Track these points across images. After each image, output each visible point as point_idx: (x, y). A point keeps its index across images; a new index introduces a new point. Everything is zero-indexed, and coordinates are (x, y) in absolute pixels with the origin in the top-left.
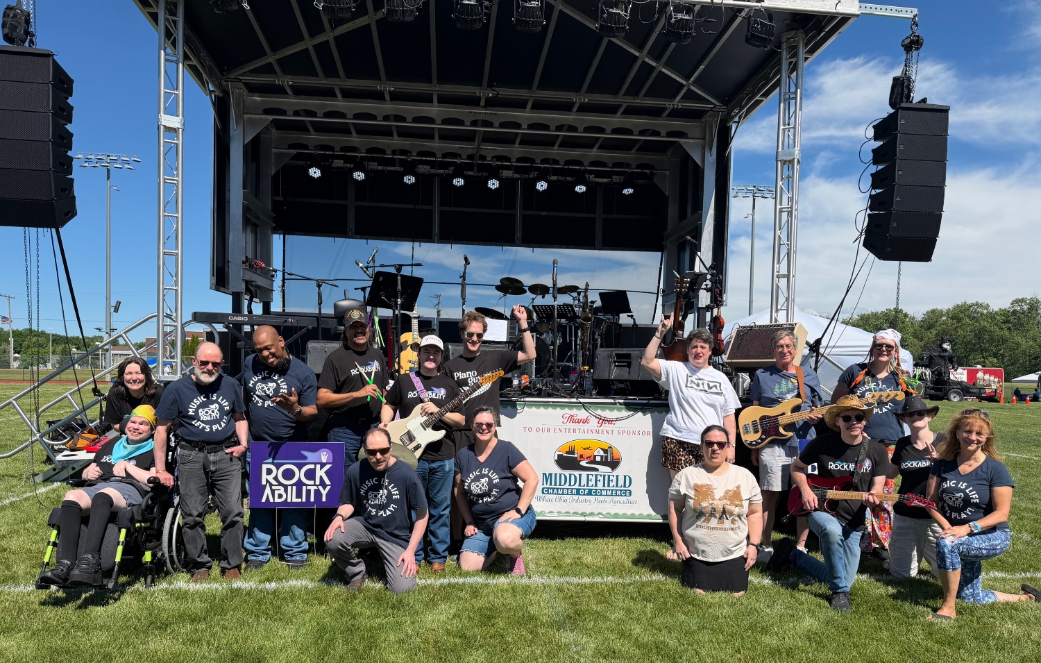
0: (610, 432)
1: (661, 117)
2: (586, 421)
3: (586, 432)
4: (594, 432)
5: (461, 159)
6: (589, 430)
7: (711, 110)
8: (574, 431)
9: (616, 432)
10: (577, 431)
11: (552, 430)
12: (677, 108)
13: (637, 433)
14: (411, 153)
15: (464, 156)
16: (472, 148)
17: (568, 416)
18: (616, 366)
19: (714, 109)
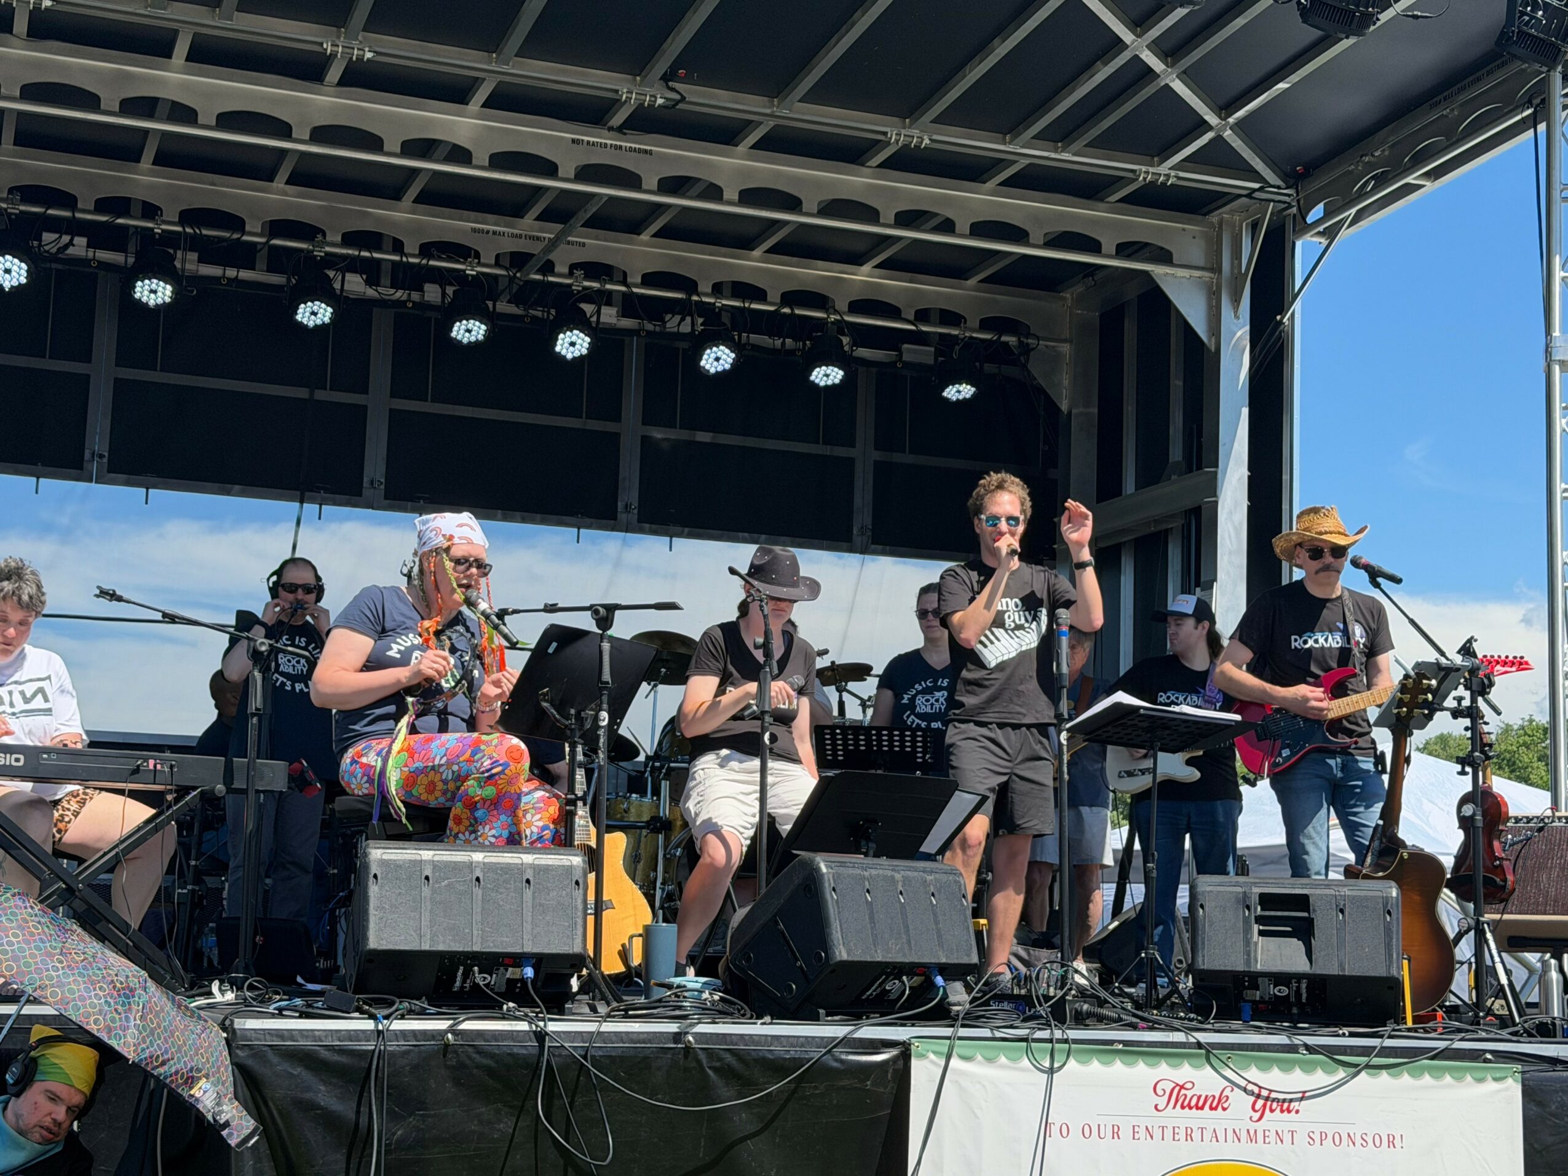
0: (1287, 1138)
1: (1102, 200)
2: (1218, 1103)
3: (1221, 1137)
4: (1244, 1136)
5: (479, 264)
6: (1230, 1133)
7: (1249, 196)
8: (1189, 1136)
9: (1301, 1138)
10: (1196, 1135)
11: (1126, 1132)
12: (1164, 184)
13: (1358, 1141)
14: (324, 235)
15: (488, 257)
16: (513, 236)
17: (1169, 1086)
18: (1262, 933)
19: (1257, 195)
